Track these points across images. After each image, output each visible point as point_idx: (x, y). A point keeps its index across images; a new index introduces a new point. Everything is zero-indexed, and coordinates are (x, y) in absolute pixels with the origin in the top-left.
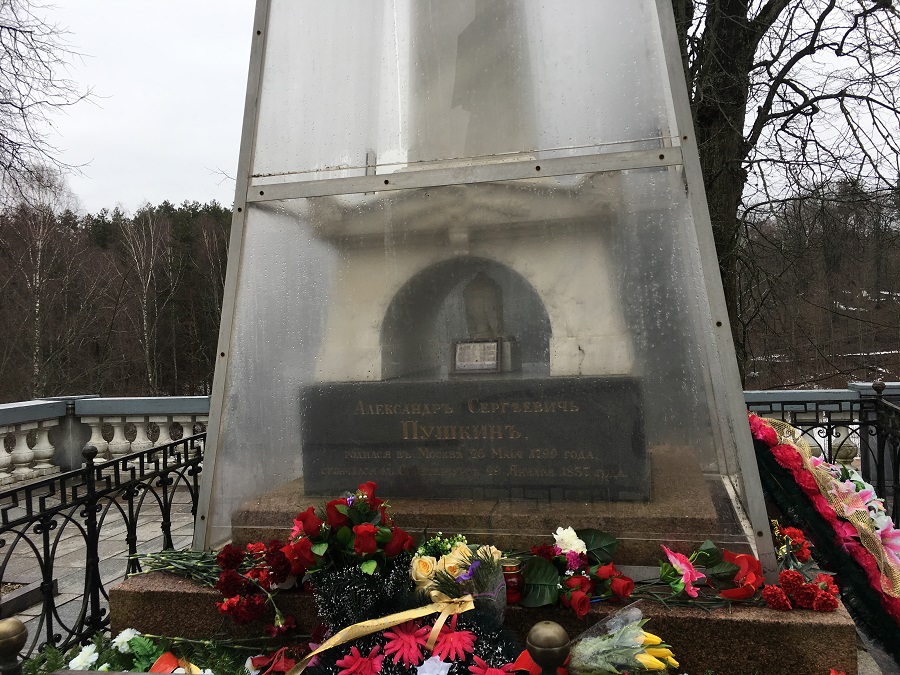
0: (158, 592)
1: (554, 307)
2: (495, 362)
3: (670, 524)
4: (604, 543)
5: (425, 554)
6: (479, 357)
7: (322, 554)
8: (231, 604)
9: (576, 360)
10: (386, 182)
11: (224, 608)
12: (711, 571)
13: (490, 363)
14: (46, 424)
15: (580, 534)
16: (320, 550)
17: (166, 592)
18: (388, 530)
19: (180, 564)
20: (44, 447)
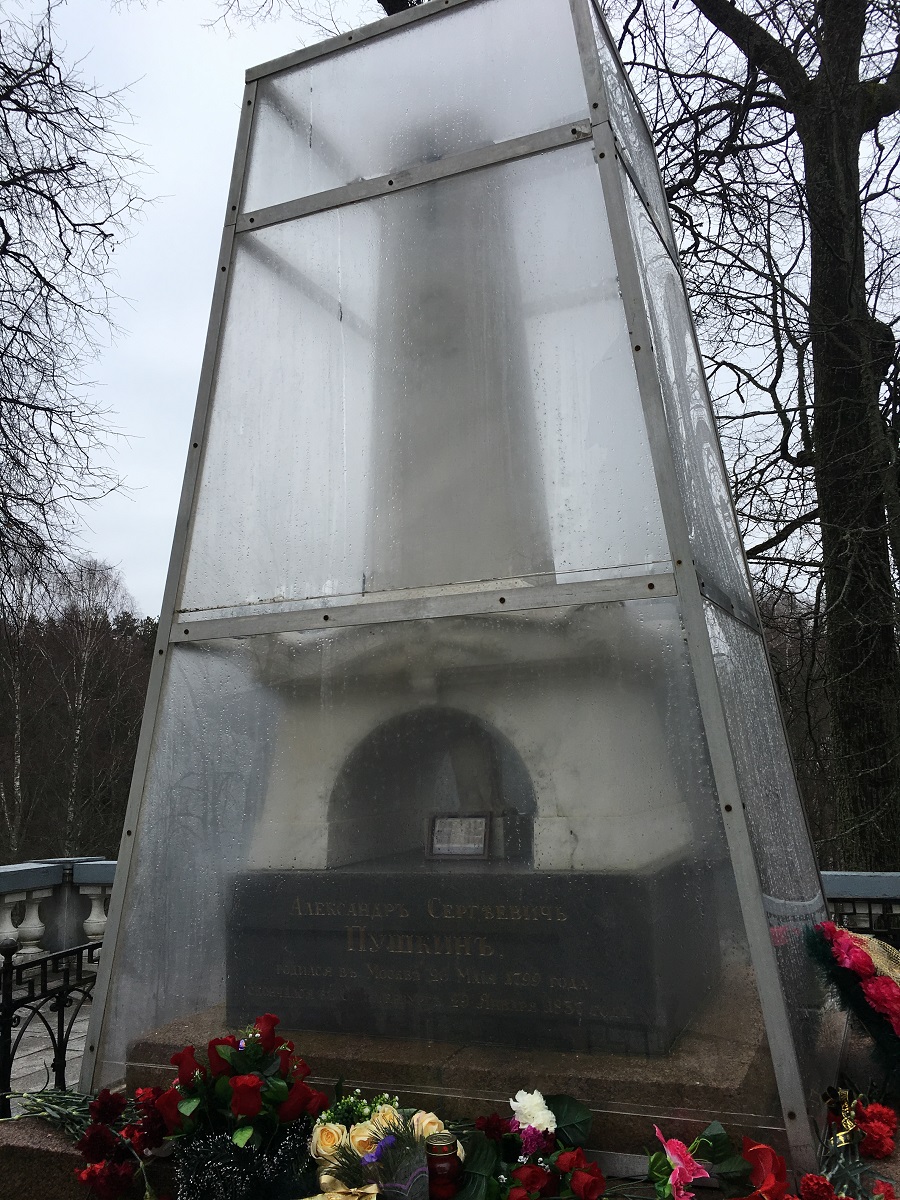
0: (19, 1148)
1: (541, 775)
2: (482, 846)
3: (677, 1093)
4: (578, 1118)
5: (334, 1120)
6: (461, 838)
7: (188, 1114)
8: (93, 1171)
9: (567, 850)
10: (326, 618)
11: (84, 1176)
12: (717, 1169)
13: (475, 846)
14: (37, 895)
15: (551, 1102)
16: (187, 1108)
17: (27, 1147)
18: (283, 1084)
19: (53, 1110)
20: (33, 925)
